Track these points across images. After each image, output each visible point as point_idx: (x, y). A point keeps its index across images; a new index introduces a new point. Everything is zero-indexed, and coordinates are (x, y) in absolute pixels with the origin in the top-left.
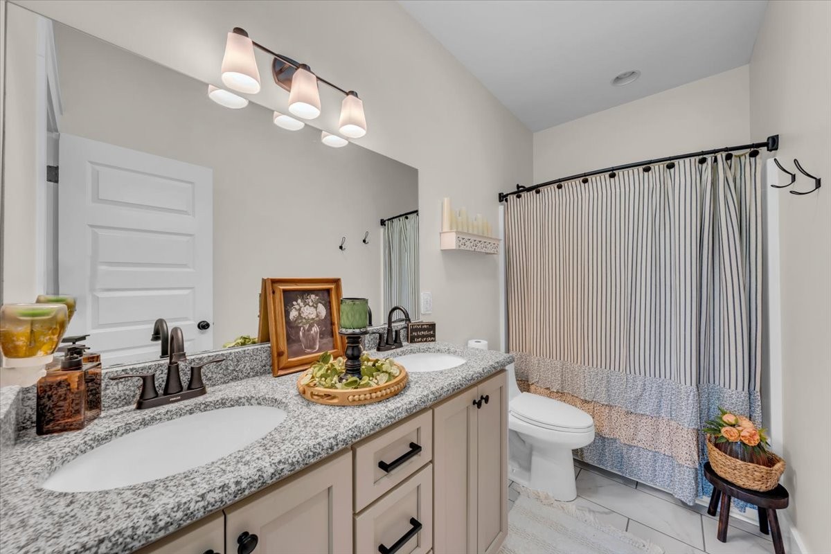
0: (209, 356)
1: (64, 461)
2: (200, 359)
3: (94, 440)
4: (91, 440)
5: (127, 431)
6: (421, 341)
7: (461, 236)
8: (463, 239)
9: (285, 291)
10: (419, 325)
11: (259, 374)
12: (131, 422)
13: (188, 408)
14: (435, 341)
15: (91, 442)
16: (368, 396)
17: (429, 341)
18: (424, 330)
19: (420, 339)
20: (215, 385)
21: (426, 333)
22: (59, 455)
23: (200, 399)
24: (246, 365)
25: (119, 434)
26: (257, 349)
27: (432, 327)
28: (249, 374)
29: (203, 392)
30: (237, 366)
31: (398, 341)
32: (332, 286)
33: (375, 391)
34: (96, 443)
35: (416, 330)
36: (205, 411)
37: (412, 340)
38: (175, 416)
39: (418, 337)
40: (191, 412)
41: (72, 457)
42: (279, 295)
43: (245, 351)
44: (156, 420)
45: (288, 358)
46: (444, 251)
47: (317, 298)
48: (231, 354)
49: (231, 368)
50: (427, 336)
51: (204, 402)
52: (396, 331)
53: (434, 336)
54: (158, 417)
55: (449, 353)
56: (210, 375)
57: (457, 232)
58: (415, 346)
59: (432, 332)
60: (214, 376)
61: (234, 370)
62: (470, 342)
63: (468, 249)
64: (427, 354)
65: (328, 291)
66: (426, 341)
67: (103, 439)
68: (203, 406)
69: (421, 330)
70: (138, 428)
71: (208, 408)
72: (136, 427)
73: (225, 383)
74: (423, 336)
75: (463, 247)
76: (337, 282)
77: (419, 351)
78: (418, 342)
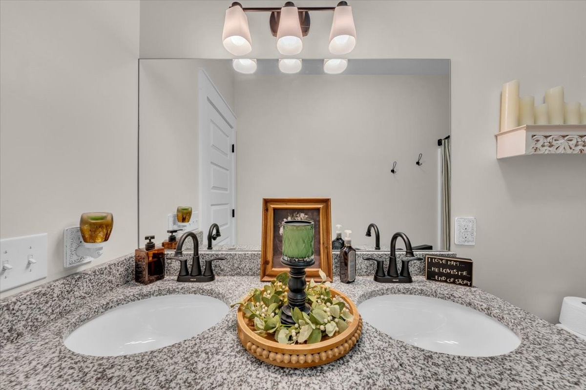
0: (222, 254)
1: (119, 304)
2: (217, 255)
3: (140, 295)
4: (138, 294)
5: (160, 294)
6: (446, 281)
7: (540, 134)
8: (546, 137)
9: (275, 209)
10: (442, 260)
11: (256, 275)
12: (162, 289)
13: (193, 289)
14: (471, 285)
15: (137, 296)
17: (460, 284)
18: (451, 267)
19: (443, 278)
20: (225, 275)
21: (454, 272)
22: (115, 300)
23: (206, 286)
24: (246, 265)
25: (155, 294)
26: (254, 254)
27: (467, 266)
28: (248, 272)
29: (212, 279)
30: (240, 264)
31: (405, 274)
32: (320, 206)
34: (141, 297)
35: (438, 265)
36: (203, 295)
37: (431, 277)
38: (186, 293)
39: (441, 274)
40: (195, 292)
41: (125, 302)
42: (271, 213)
43: (245, 254)
44: (176, 292)
45: (273, 267)
46: (503, 161)
47: (307, 216)
48: (236, 254)
49: (236, 265)
50: (456, 277)
51: (202, 288)
52: (403, 262)
53: (470, 279)
54: (177, 290)
55: (489, 315)
56: (222, 268)
57: (528, 128)
58: (433, 285)
59: (465, 273)
60: (225, 268)
61: (238, 267)
62: (567, 300)
63: (561, 151)
64: (449, 302)
65: (318, 209)
66: (454, 282)
67: (145, 296)
68: (201, 291)
69: (445, 266)
70: (166, 294)
71: (204, 293)
72: (165, 293)
73: (232, 275)
74: (448, 276)
75: (546, 150)
76: (326, 202)
77: (435, 294)
78: (441, 281)
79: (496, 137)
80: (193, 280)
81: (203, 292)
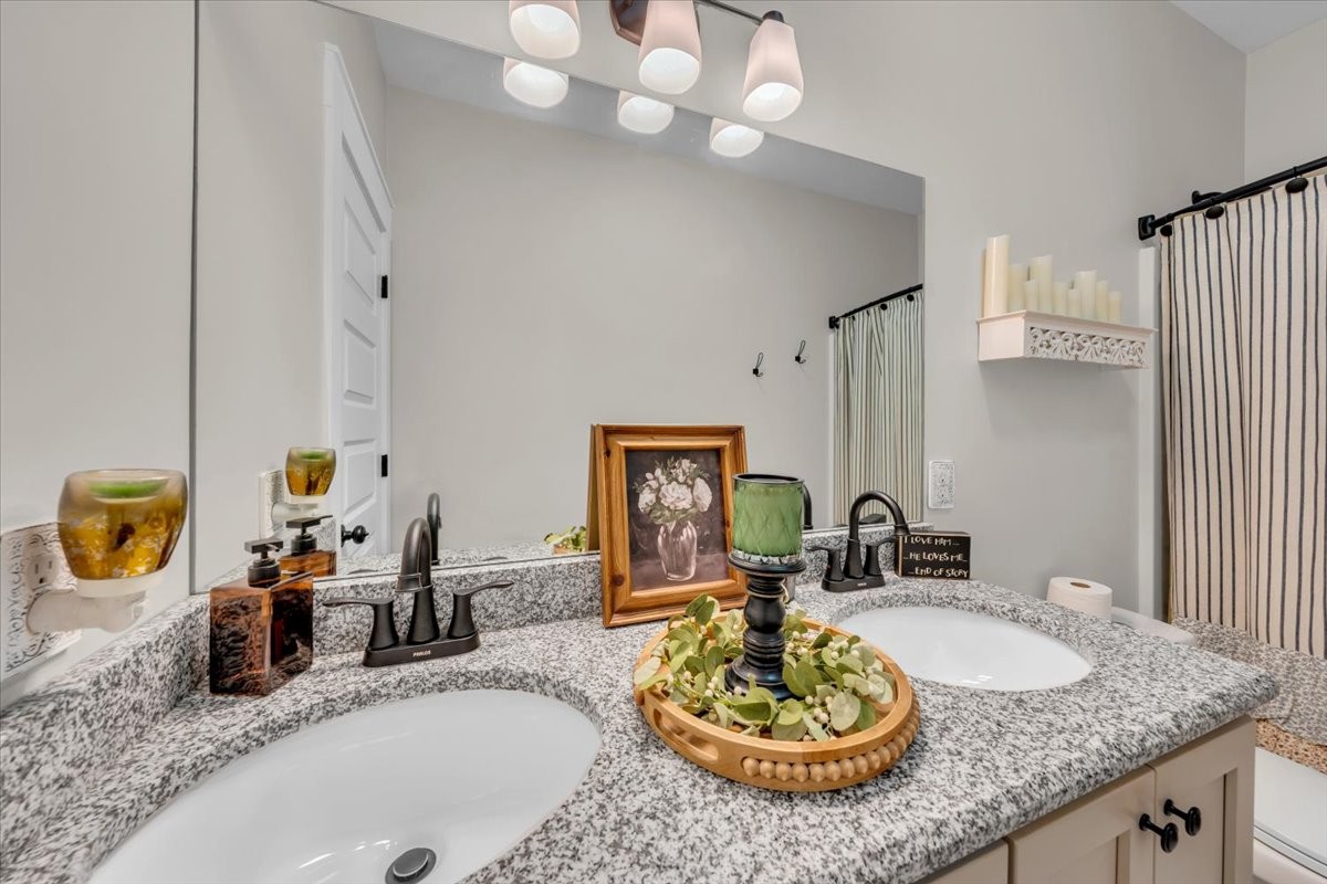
0: (491, 573)
1: (199, 773)
2: (476, 577)
3: (264, 729)
4: (259, 729)
5: (329, 714)
6: (931, 576)
7: (1039, 326)
8: (1045, 332)
9: (629, 451)
10: (925, 537)
11: (580, 615)
12: (334, 696)
13: (436, 680)
14: (968, 578)
15: (257, 734)
16: (800, 769)
17: (953, 577)
18: (940, 549)
19: (927, 571)
20: (500, 628)
21: (943, 557)
22: (188, 762)
23: (460, 662)
24: (557, 594)
25: (312, 718)
26: (577, 565)
27: (962, 544)
28: (561, 612)
29: (473, 645)
30: (540, 594)
31: (873, 571)
32: (725, 443)
33: (823, 758)
34: (269, 735)
35: (919, 548)
36: (466, 689)
37: (908, 571)
38: (413, 693)
39: (923, 564)
40: (441, 687)
41: (219, 763)
42: (619, 461)
43: (554, 566)
44: (381, 697)
45: (632, 589)
46: (987, 366)
47: (695, 466)
48: (528, 570)
49: (529, 598)
50: (947, 565)
51: (463, 671)
52: (869, 548)
53: (966, 566)
54: (384, 691)
55: (1015, 620)
56: (491, 609)
57: (1029, 316)
58: (918, 585)
59: (959, 557)
60: (500, 611)
61: (535, 602)
62: (1054, 581)
63: (1057, 355)
64: (950, 611)
65: (718, 452)
66: (943, 576)
67: (282, 728)
68: (461, 680)
69: (931, 548)
70: (349, 710)
71: (471, 684)
72: (345, 707)
73: (517, 625)
74: (935, 565)
75: (1043, 353)
76: (735, 433)
77: (927, 601)
78: (924, 576)
79: (978, 323)
80: (421, 654)
81: (467, 681)
